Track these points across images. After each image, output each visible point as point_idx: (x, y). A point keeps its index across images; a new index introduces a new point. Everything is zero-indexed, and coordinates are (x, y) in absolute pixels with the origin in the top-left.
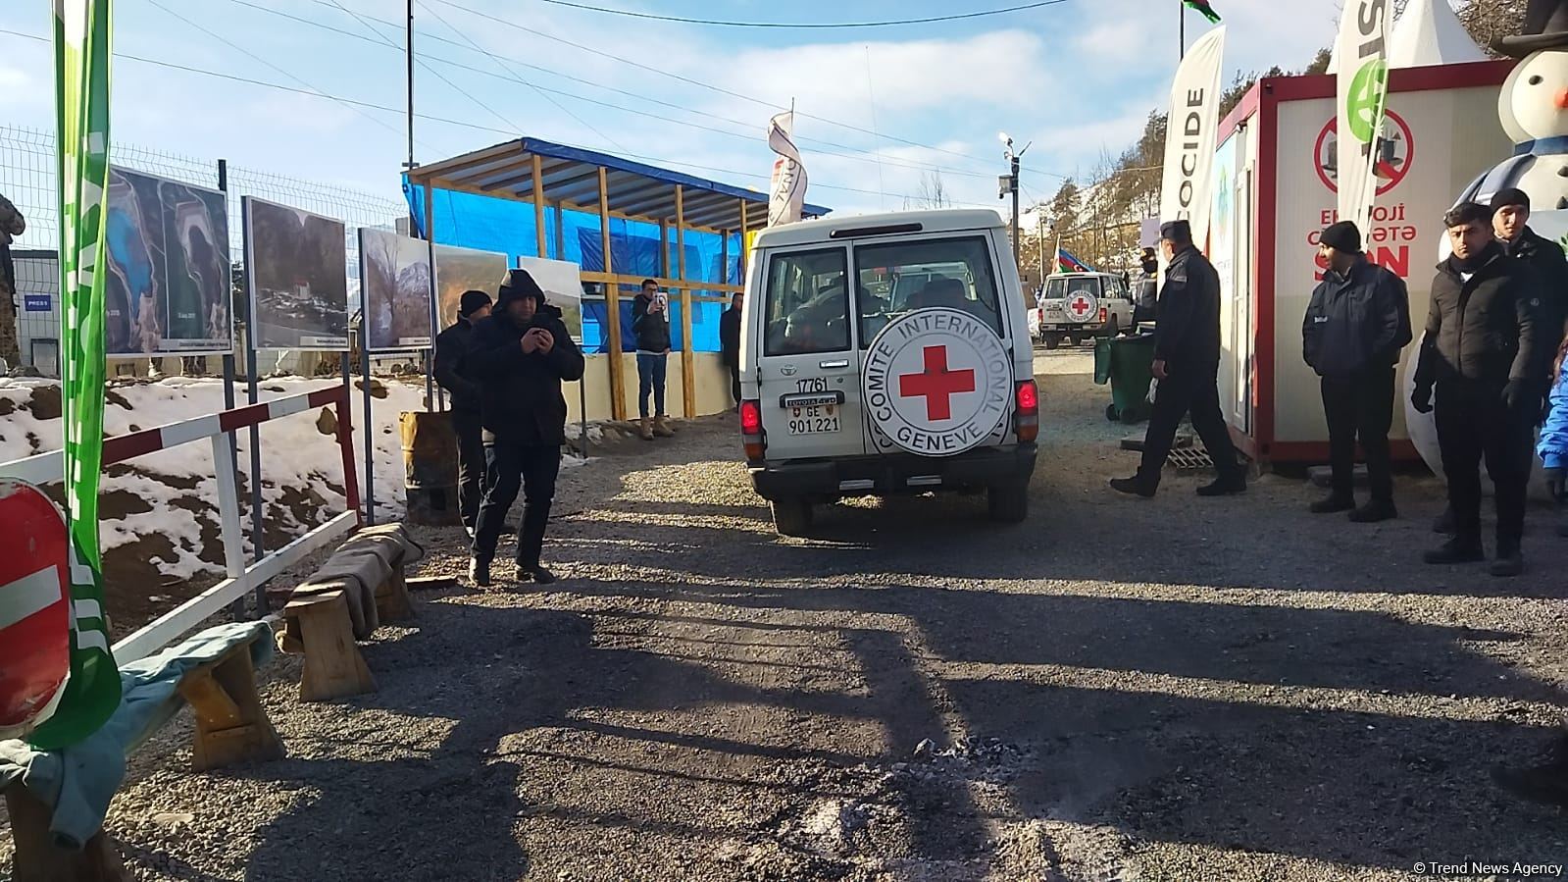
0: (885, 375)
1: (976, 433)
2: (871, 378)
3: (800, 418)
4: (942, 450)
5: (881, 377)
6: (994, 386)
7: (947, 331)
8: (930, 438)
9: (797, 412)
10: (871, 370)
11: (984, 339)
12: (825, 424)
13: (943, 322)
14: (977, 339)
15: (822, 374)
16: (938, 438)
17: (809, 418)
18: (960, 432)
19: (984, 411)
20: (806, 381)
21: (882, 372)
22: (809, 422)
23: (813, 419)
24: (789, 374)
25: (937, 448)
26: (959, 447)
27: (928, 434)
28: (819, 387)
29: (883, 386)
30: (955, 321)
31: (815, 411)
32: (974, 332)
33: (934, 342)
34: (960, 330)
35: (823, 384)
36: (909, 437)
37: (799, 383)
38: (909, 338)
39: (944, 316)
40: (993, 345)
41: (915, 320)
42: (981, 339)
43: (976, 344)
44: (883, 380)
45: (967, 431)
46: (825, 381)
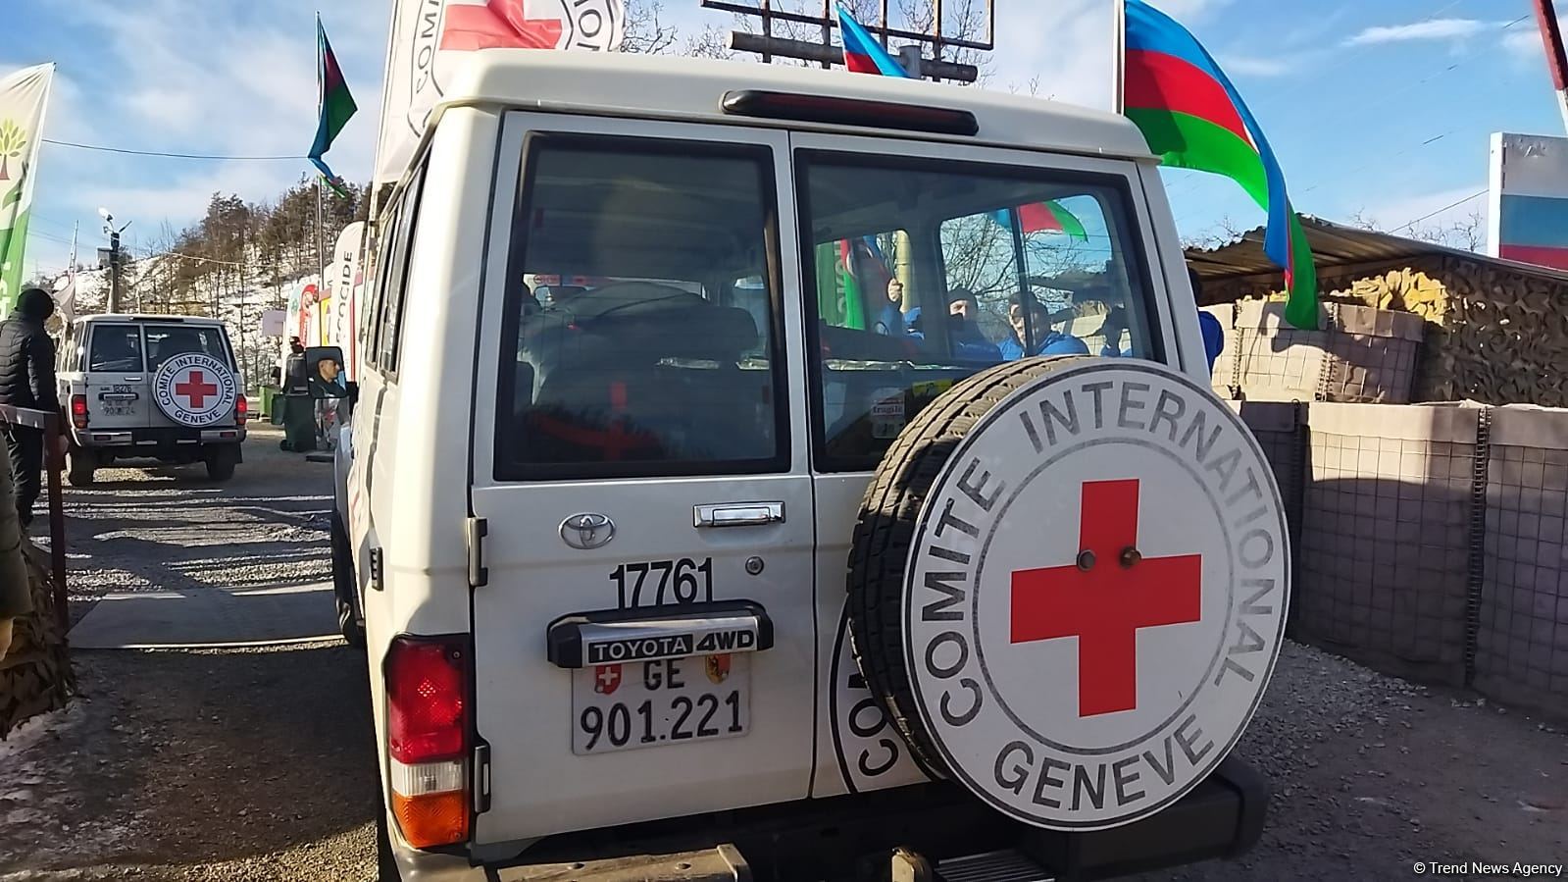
0: (970, 570)
1: (1196, 749)
2: (932, 580)
3: (616, 697)
4: (1111, 809)
5: (961, 576)
6: (1246, 606)
7: (1144, 434)
8: (1080, 773)
9: (608, 677)
10: (935, 551)
11: (1235, 464)
12: (698, 713)
13: (1142, 405)
14: (1217, 464)
15: (698, 547)
16: (1102, 768)
17: (649, 695)
18: (1155, 746)
19: (1217, 682)
20: (643, 568)
21: (965, 559)
22: (646, 708)
23: (662, 698)
24: (586, 546)
25: (1098, 800)
26: (1154, 792)
27: (1074, 760)
28: (686, 588)
29: (964, 607)
30: (1171, 407)
31: (671, 672)
32: (1211, 441)
33: (1110, 467)
34: (1180, 434)
35: (701, 577)
36: (1024, 774)
37: (619, 575)
38: (1049, 451)
39: (1147, 388)
40: (1253, 484)
41: (1067, 394)
42: (1225, 467)
43: (1212, 479)
44: (965, 586)
45: (1174, 741)
46: (707, 567)
